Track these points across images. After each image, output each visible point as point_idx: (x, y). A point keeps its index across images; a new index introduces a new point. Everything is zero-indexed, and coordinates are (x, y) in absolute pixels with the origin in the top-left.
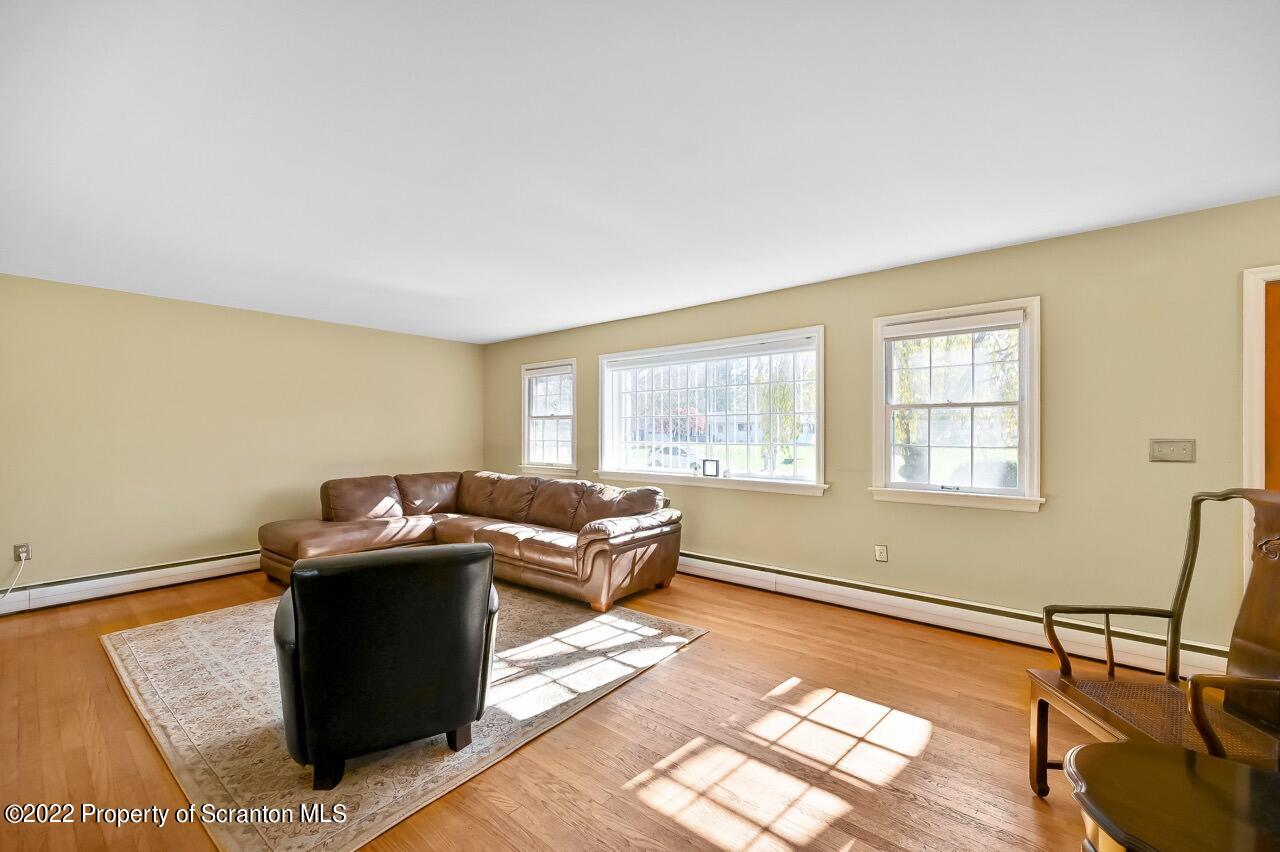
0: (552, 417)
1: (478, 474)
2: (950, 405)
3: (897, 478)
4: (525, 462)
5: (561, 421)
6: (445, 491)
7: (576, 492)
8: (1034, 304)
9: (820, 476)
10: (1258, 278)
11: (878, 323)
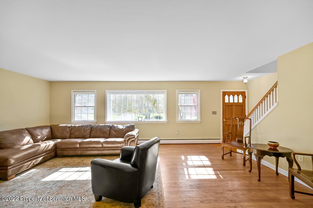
0: (85, 106)
1: (60, 125)
2: (188, 106)
3: (179, 119)
4: (73, 121)
5: (89, 108)
6: (46, 132)
7: (108, 127)
8: (199, 91)
9: (166, 119)
10: (222, 91)
11: (177, 91)
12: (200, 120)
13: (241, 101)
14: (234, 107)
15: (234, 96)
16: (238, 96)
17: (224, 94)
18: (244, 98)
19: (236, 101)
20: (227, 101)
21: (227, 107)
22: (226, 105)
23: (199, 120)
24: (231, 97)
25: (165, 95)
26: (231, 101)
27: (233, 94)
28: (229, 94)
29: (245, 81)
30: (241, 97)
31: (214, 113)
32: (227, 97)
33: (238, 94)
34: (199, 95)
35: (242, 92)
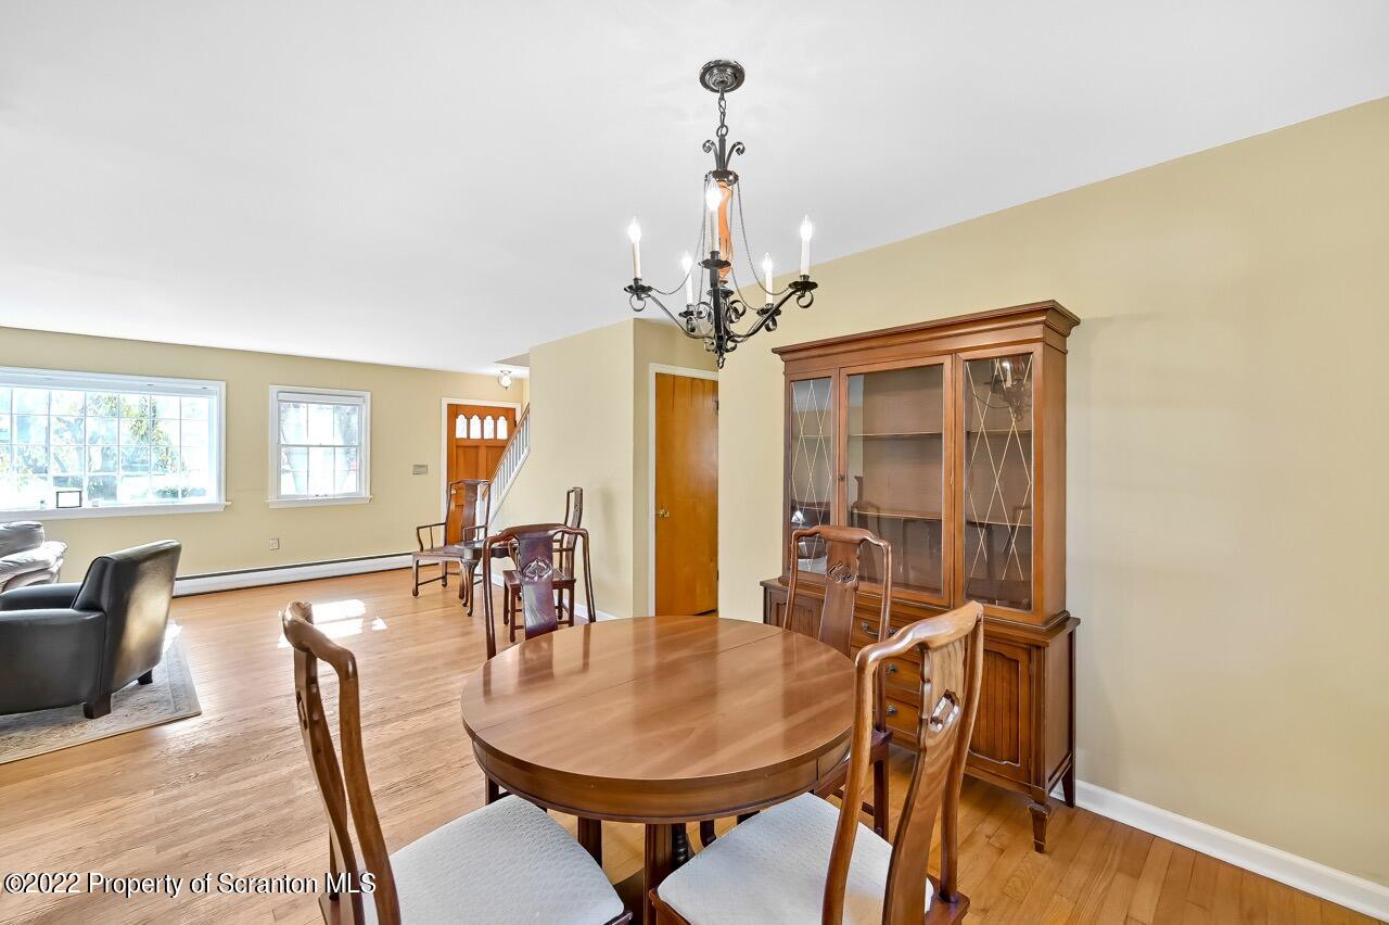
2: (320, 446)
8: (368, 395)
9: (220, 494)
10: (445, 402)
11: (274, 389)
12: (368, 493)
13: (503, 434)
14: (483, 452)
15: (482, 419)
16: (495, 420)
17: (454, 411)
18: (513, 426)
19: (489, 435)
20: (461, 433)
21: (461, 451)
22: (457, 447)
23: (366, 493)
24: (475, 420)
25: (215, 400)
26: (475, 434)
27: (482, 412)
28: (469, 412)
29: (506, 381)
30: (502, 423)
31: (420, 469)
32: (461, 421)
33: (496, 413)
34: (366, 409)
35: (507, 409)
